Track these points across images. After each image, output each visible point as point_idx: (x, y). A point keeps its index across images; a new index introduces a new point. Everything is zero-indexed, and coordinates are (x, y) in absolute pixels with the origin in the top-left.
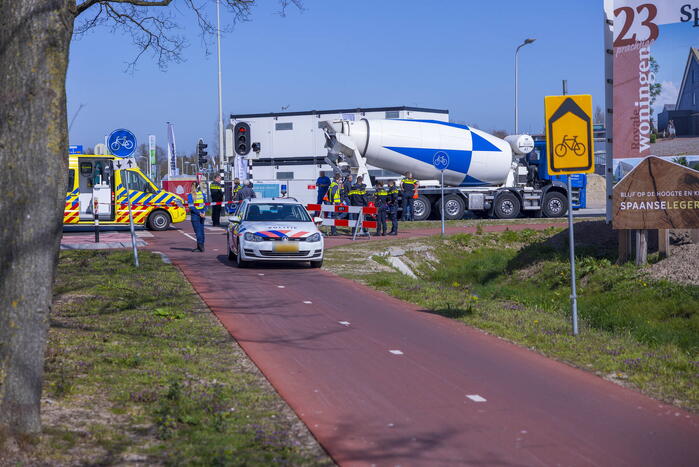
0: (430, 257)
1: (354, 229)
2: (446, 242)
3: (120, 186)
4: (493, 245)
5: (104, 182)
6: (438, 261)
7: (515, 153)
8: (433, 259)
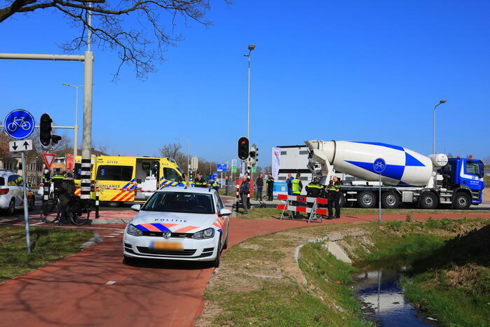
0: (366, 241)
1: (309, 214)
2: (381, 228)
3: (163, 178)
4: (418, 230)
5: (153, 175)
6: (372, 244)
7: (435, 166)
8: (369, 242)
